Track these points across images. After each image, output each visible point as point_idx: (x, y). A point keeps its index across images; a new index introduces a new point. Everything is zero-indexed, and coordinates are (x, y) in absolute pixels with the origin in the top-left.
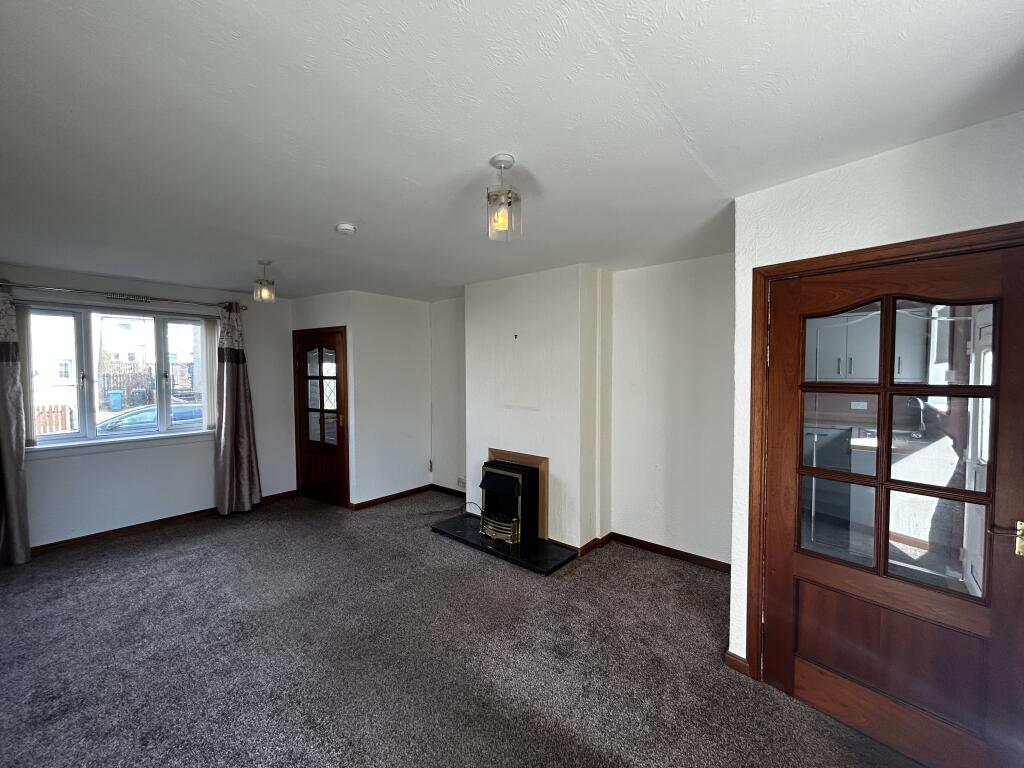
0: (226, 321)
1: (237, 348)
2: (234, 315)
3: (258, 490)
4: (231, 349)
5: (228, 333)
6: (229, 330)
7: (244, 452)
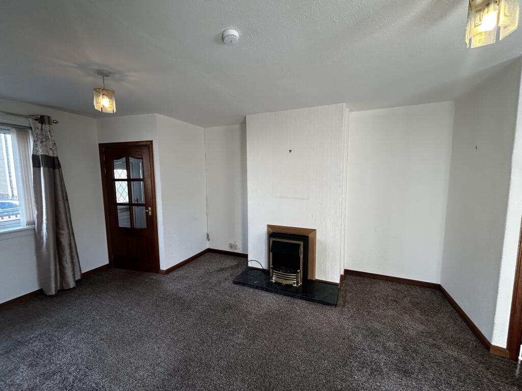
0: (38, 131)
1: (52, 155)
2: (46, 127)
3: (78, 269)
4: (46, 155)
5: (42, 142)
6: (42, 139)
7: (65, 241)
